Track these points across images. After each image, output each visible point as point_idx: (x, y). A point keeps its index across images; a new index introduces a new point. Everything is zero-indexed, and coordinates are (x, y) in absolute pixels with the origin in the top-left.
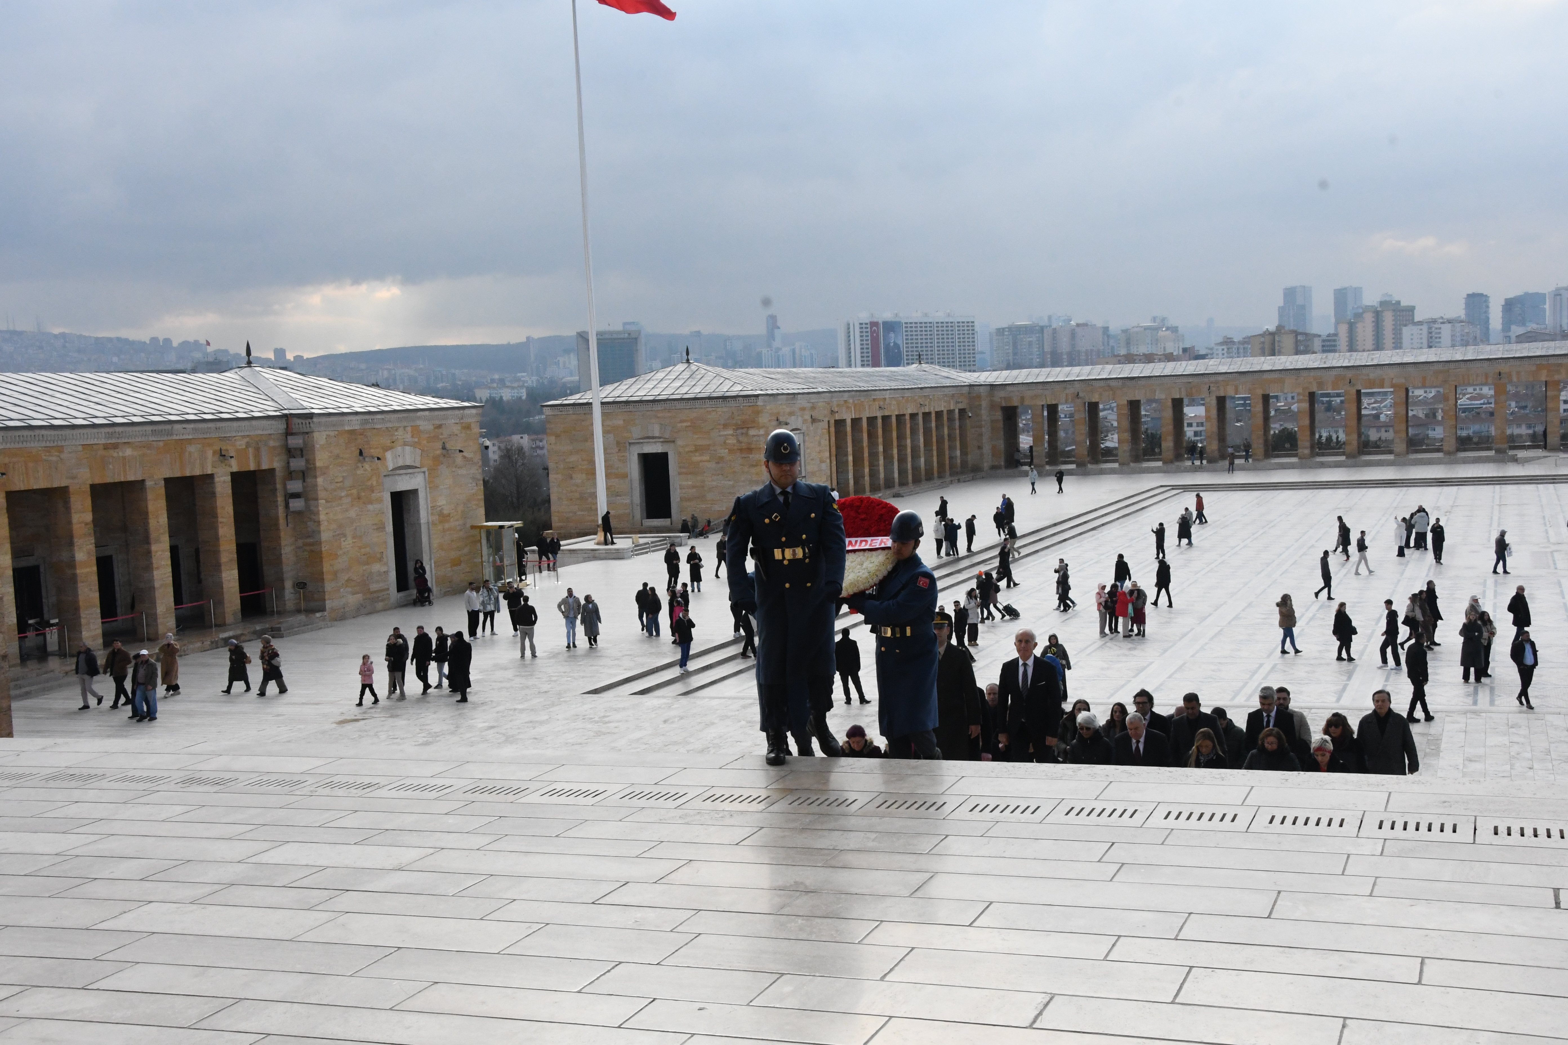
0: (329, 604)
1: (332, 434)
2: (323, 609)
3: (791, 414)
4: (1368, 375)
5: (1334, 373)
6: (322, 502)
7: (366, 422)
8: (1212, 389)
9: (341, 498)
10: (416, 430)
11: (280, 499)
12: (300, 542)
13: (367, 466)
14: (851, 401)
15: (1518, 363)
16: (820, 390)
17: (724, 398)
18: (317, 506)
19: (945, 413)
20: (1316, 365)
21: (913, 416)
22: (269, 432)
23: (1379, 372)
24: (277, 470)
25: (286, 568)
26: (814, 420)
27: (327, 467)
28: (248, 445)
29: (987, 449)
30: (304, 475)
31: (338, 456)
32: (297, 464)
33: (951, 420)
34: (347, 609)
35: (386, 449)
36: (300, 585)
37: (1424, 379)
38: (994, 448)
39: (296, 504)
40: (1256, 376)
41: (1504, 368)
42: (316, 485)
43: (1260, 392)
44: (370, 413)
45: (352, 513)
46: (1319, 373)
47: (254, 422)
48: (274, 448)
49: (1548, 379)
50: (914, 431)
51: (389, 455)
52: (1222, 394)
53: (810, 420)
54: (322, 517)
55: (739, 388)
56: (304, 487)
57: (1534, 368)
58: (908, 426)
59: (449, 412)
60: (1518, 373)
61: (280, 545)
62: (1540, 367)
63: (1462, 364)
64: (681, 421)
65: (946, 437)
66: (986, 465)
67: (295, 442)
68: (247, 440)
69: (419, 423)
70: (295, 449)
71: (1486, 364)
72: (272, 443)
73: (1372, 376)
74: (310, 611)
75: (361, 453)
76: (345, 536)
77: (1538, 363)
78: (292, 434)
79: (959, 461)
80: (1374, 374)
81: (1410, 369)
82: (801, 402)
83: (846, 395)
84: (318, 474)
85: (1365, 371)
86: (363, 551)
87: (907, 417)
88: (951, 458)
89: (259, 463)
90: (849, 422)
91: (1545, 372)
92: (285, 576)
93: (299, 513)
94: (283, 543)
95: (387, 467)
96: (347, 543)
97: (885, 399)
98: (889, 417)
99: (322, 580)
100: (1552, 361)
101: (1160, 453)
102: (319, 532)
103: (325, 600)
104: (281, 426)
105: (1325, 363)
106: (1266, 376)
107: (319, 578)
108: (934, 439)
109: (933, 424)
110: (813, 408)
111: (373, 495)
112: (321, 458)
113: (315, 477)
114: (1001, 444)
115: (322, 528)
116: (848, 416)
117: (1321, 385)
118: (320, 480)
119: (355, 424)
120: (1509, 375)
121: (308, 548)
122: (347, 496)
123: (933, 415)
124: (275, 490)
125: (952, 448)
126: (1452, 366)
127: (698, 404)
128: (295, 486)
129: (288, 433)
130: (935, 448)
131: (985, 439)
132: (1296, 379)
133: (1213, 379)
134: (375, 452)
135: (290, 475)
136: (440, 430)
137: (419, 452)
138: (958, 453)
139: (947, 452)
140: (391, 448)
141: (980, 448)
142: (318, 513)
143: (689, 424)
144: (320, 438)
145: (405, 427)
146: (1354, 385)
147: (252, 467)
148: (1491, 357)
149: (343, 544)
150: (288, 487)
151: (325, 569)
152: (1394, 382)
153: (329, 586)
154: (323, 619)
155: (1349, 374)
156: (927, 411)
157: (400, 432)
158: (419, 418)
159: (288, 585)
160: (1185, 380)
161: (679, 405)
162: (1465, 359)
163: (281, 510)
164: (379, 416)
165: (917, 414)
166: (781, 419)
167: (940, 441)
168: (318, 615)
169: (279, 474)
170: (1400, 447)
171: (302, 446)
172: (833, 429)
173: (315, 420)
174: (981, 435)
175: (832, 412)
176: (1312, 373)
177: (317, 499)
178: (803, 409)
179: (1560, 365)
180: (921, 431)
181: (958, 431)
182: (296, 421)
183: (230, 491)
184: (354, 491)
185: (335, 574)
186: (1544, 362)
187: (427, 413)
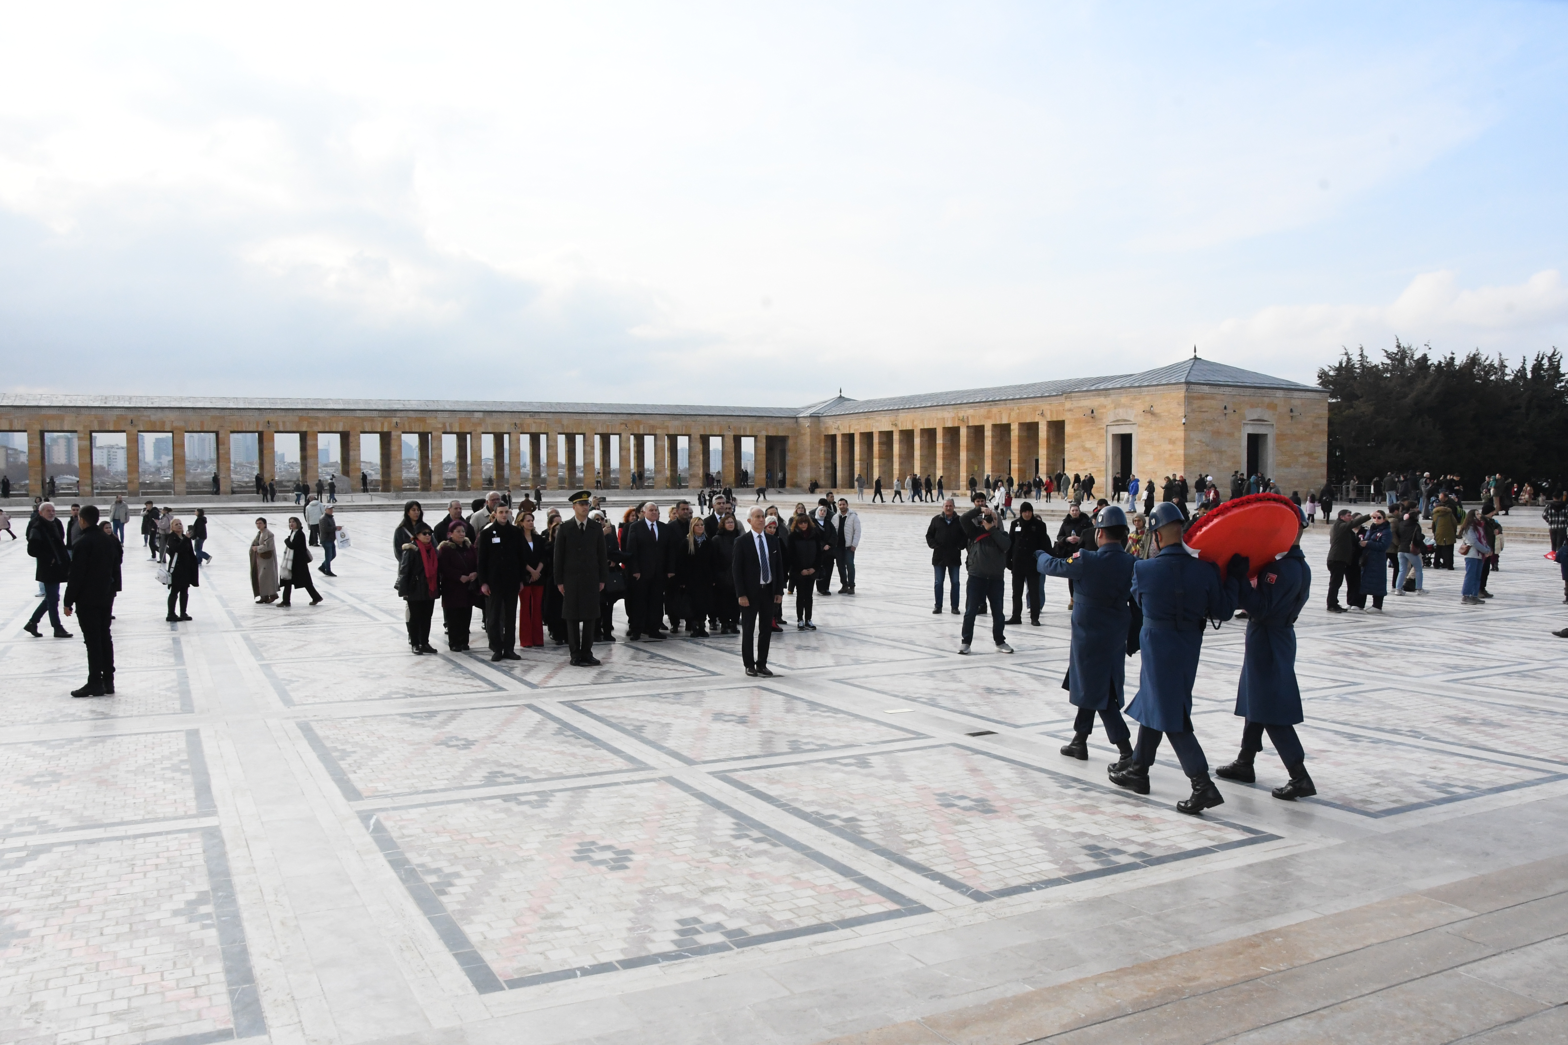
4: (149, 416)
15: (283, 413)
23: (160, 414)
37: (202, 423)
41: (272, 417)
43: (38, 427)
46: (100, 412)
49: (307, 431)
57: (297, 419)
60: (284, 423)
62: (301, 419)
63: (236, 412)
71: (257, 413)
73: (153, 418)
77: (300, 415)
80: (155, 417)
81: (190, 413)
85: (146, 413)
91: (305, 423)
100: (311, 414)
105: (105, 403)
120: (277, 423)
126: (227, 412)
132: (76, 417)
146: (135, 426)
152: (174, 425)
155: (131, 415)
176: (93, 412)
179: (317, 418)
186: (304, 414)
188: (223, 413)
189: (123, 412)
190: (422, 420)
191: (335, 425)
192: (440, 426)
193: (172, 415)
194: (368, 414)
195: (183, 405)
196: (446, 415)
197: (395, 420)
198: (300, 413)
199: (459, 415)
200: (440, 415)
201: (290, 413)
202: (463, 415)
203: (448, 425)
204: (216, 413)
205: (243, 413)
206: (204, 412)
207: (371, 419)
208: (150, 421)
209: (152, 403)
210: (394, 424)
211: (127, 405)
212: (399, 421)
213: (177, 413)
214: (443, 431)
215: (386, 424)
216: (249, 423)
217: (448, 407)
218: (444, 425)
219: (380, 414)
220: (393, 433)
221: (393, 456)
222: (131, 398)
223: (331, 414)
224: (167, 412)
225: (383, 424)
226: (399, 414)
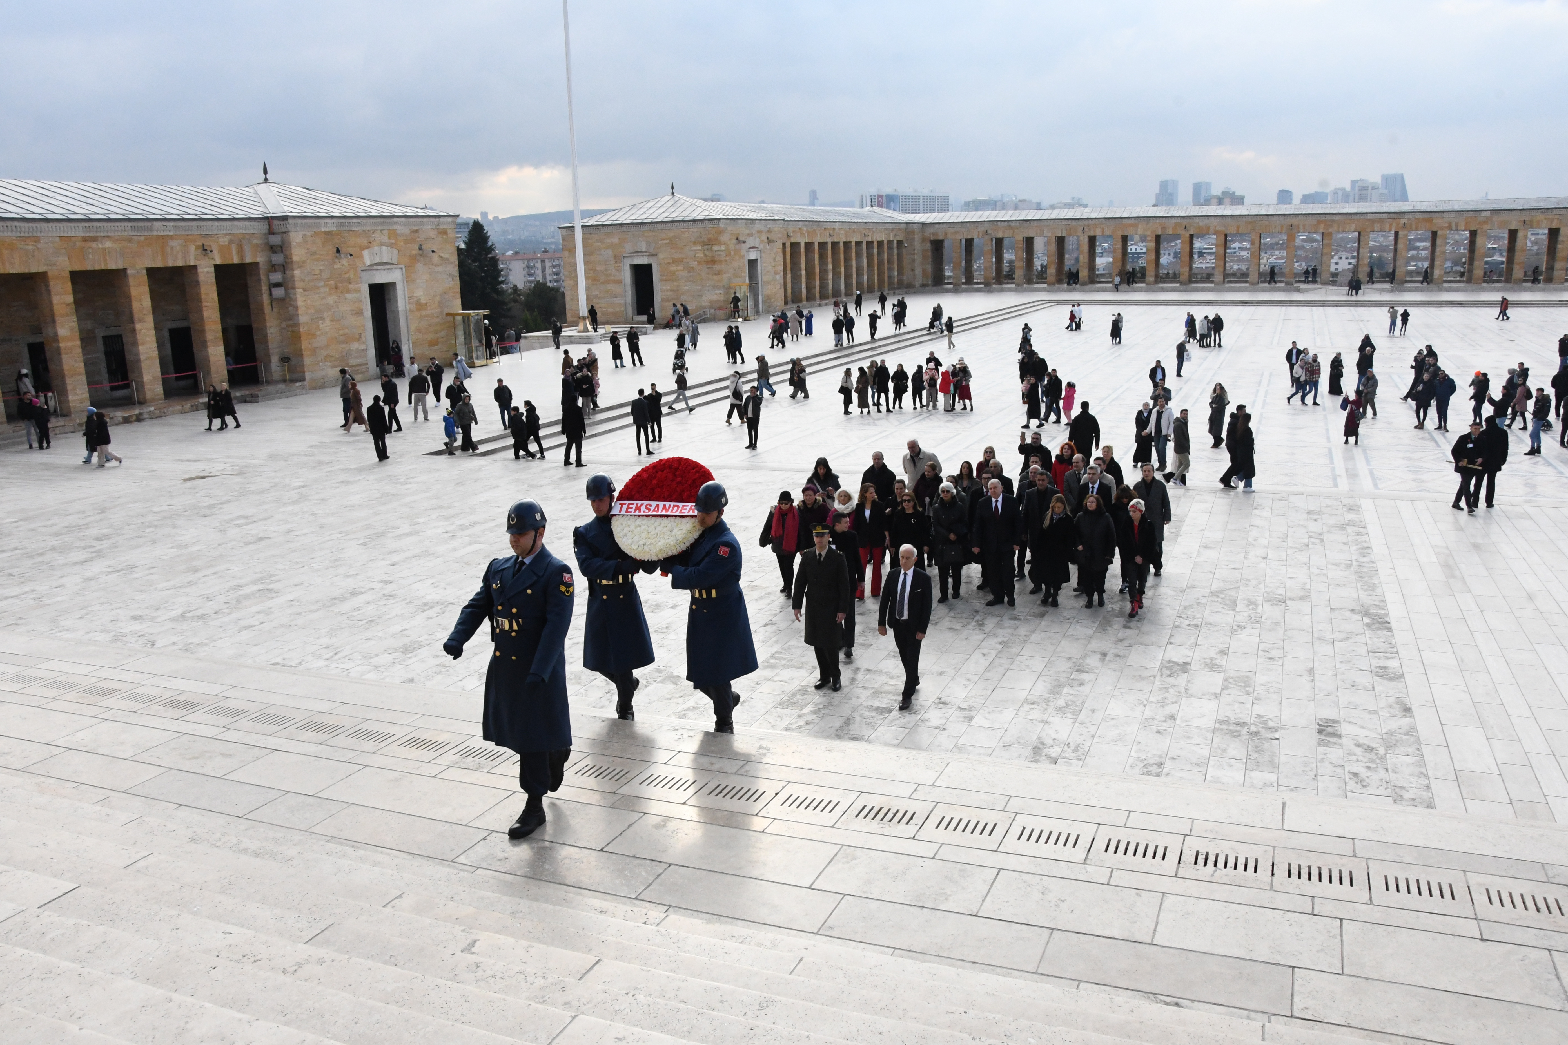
0: (308, 376)
1: (309, 234)
2: (303, 380)
3: (750, 235)
4: (1198, 223)
5: (1174, 221)
6: (299, 291)
7: (343, 225)
8: (1086, 230)
9: (318, 288)
10: (393, 234)
11: (265, 288)
12: (284, 325)
13: (344, 262)
14: (805, 229)
15: (1304, 218)
16: (776, 218)
17: (694, 221)
18: (295, 294)
19: (885, 242)
20: (1161, 215)
21: (858, 244)
22: (252, 231)
23: (1206, 221)
24: (261, 264)
25: (271, 345)
26: (769, 241)
27: (304, 262)
28: (231, 242)
29: (918, 271)
30: (285, 267)
31: (314, 253)
32: (278, 258)
33: (890, 248)
34: (326, 380)
35: (363, 248)
36: (285, 359)
37: (1238, 228)
38: (924, 272)
39: (278, 292)
40: (1118, 221)
41: (1294, 221)
42: (293, 276)
44: (345, 217)
45: (331, 300)
46: (1163, 220)
47: (236, 223)
48: (257, 245)
49: (1324, 231)
50: (859, 255)
51: (366, 253)
52: (1092, 234)
53: (766, 240)
54: (300, 303)
55: (706, 213)
56: (284, 278)
57: (1315, 222)
58: (854, 251)
59: (425, 220)
60: (1304, 226)
61: (265, 327)
62: (1319, 222)
63: (1265, 217)
64: (663, 239)
65: (886, 261)
66: (917, 284)
67: (275, 240)
68: (230, 237)
69: (395, 227)
70: (277, 246)
71: (1282, 217)
72: (255, 241)
73: (1201, 224)
74: (293, 381)
75: (338, 251)
76: (323, 319)
77: (1318, 218)
78: (273, 234)
79: (896, 280)
80: (1202, 223)
81: (1229, 220)
82: (758, 226)
83: (800, 223)
84: (295, 266)
85: (1197, 220)
86: (341, 332)
87: (853, 244)
88: (890, 277)
89: (242, 258)
90: (803, 245)
91: (1322, 226)
92: (271, 352)
93: (282, 300)
94: (268, 324)
95: (364, 264)
96: (326, 326)
97: (834, 229)
98: (838, 243)
99: (302, 355)
100: (1328, 217)
101: (1046, 278)
102: (298, 315)
103: (304, 372)
104: (263, 227)
105: (1168, 213)
106: (1125, 221)
107: (300, 354)
108: (876, 262)
109: (875, 251)
110: (769, 231)
111: (351, 286)
112: (297, 254)
113: (293, 270)
114: (929, 268)
115: (300, 312)
116: (802, 241)
117: (1164, 229)
118: (297, 272)
119: (331, 226)
120: (1298, 226)
121: (290, 329)
122: (325, 286)
123: (875, 244)
124: (259, 280)
125: (890, 269)
126: (1258, 218)
127: (675, 225)
128: (276, 277)
129: (271, 232)
130: (876, 268)
131: (917, 263)
132: (1147, 225)
133: (1086, 222)
134: (351, 250)
135: (273, 268)
136: (417, 235)
137: (396, 252)
138: (896, 273)
139: (886, 273)
140: (368, 247)
141: (912, 270)
142: (296, 300)
143: (667, 241)
144: (296, 237)
145: (381, 231)
146: (1187, 231)
147: (236, 260)
148: (1286, 213)
149: (321, 326)
150: (271, 278)
151: (303, 347)
152: (1219, 229)
153: (307, 361)
154: (303, 388)
155: (1185, 222)
156: (870, 240)
157: (377, 235)
158: (395, 223)
159: (275, 360)
160: (1065, 223)
161: (660, 227)
162: (1268, 213)
163: (266, 299)
164: (355, 221)
165: (861, 242)
166: (741, 239)
167: (881, 263)
168: (297, 384)
169: (263, 267)
171: (280, 243)
172: (788, 249)
173: (290, 221)
174: (913, 261)
175: (789, 236)
176: (1158, 221)
177: (294, 288)
178: (760, 232)
179: (1334, 221)
180: (865, 255)
181: (896, 257)
182: (276, 222)
183: (214, 280)
184: (332, 283)
185: (314, 351)
186: (1322, 218)
187: (403, 219)
189: (1178, 220)
193: (1216, 221)
204: (1249, 219)
206: (1240, 219)
211: (1183, 214)
213: (1218, 220)
224: (1212, 219)
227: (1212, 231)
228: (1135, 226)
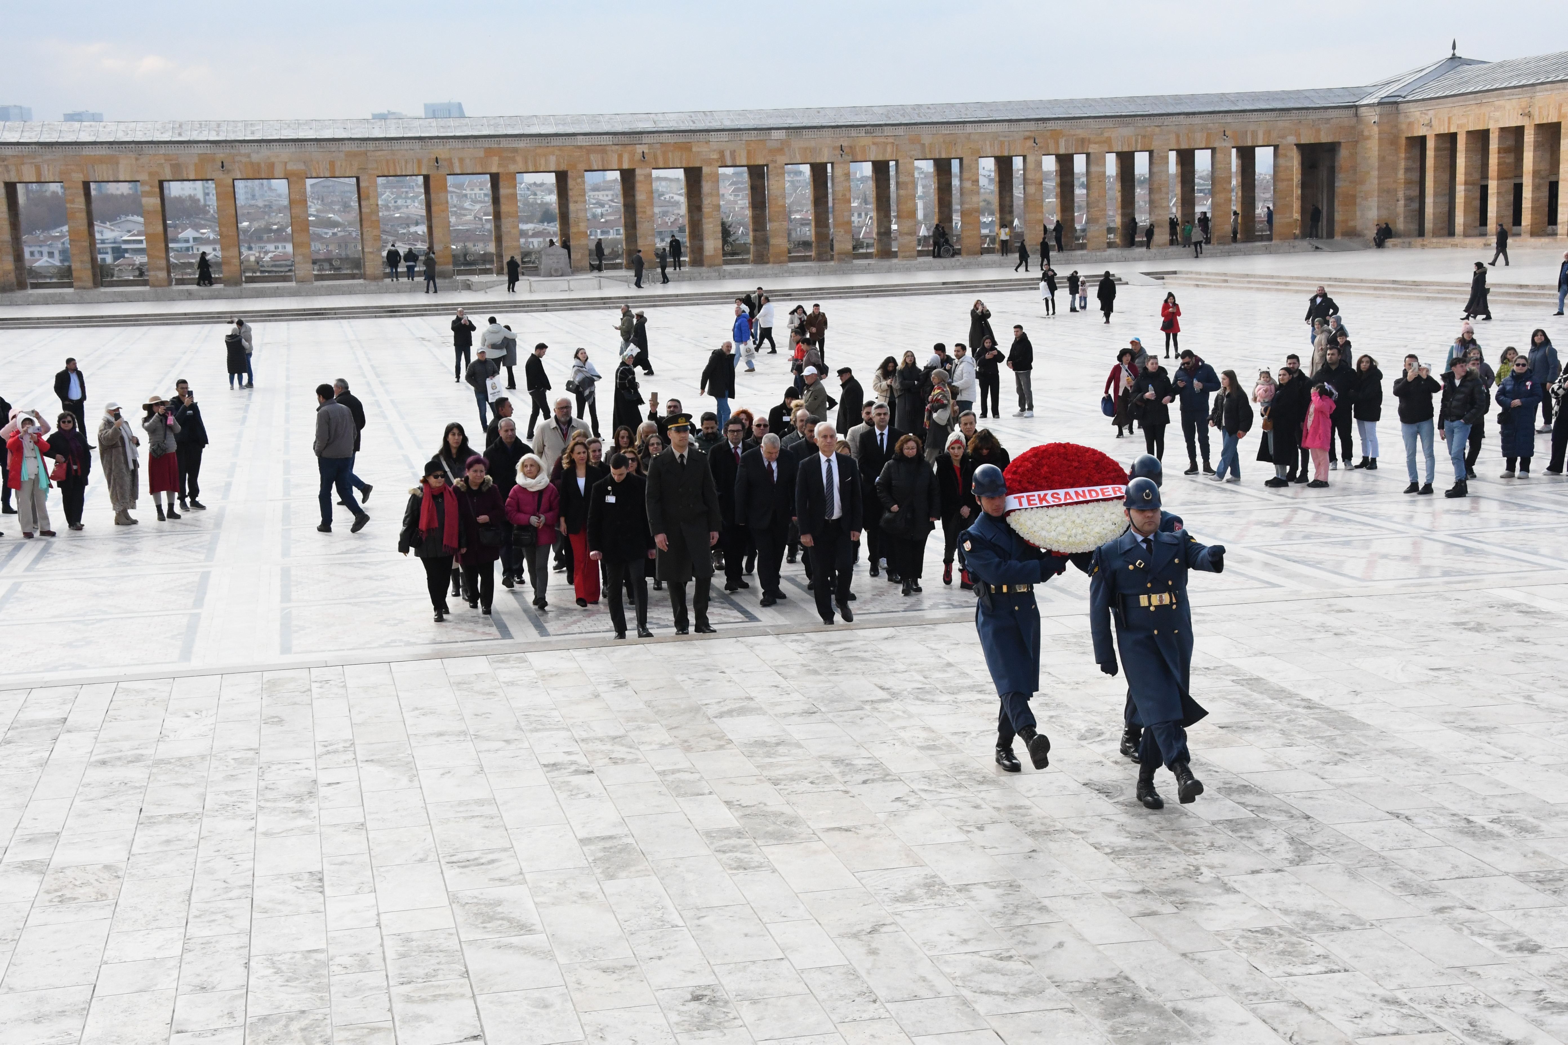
4: (249, 156)
5: (196, 150)
15: (459, 144)
23: (265, 152)
37: (332, 164)
40: (73, 151)
41: (441, 151)
43: (78, 178)
46: (172, 150)
49: (500, 170)
52: (13, 177)
57: (481, 154)
60: (461, 160)
62: (489, 152)
63: (384, 145)
71: (417, 145)
73: (255, 158)
77: (487, 146)
80: (258, 155)
81: (312, 148)
85: (244, 149)
91: (496, 159)
100: (504, 143)
105: (180, 134)
106: (87, 151)
117: (178, 168)
120: (450, 161)
126: (371, 146)
132: (137, 159)
146: (229, 171)
148: (423, 135)
152: (289, 167)
155: (221, 154)
162: (388, 136)
170: (304, 269)
176: (162, 150)
179: (515, 150)
186: (493, 144)
188: (364, 147)
189: (208, 150)
190: (686, 148)
191: (543, 161)
192: (715, 156)
193: (285, 153)
194: (596, 140)
195: (302, 135)
196: (724, 136)
197: (639, 149)
198: (486, 144)
199: (745, 137)
200: (713, 137)
201: (469, 144)
202: (753, 135)
203: (727, 154)
204: (354, 147)
205: (396, 146)
206: (333, 147)
207: (602, 150)
208: (252, 164)
209: (253, 133)
210: (638, 157)
211: (213, 137)
212: (646, 151)
213: (292, 148)
214: (719, 164)
215: (626, 158)
216: (406, 162)
217: (728, 124)
218: (722, 153)
219: (616, 139)
220: (638, 172)
221: (639, 209)
222: (219, 126)
223: (535, 142)
224: (276, 148)
225: (620, 157)
226: (646, 139)
227: (279, 171)
228: (113, 161)
